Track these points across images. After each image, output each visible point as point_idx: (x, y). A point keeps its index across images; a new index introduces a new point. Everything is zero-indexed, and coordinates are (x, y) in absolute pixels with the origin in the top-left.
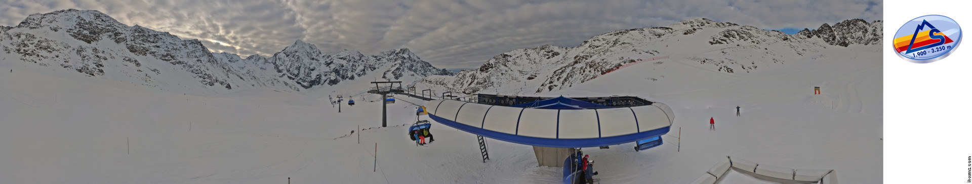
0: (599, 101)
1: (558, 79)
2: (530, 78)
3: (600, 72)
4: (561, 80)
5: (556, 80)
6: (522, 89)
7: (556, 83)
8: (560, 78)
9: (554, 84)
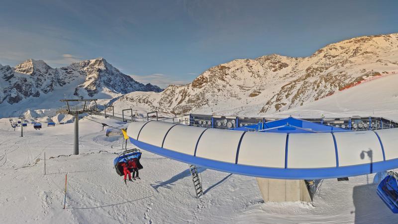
0: (336, 122)
1: (287, 96)
2: (252, 95)
3: (338, 88)
4: (291, 97)
5: (284, 97)
6: (244, 108)
7: (284, 100)
8: (288, 94)
9: (282, 101)
